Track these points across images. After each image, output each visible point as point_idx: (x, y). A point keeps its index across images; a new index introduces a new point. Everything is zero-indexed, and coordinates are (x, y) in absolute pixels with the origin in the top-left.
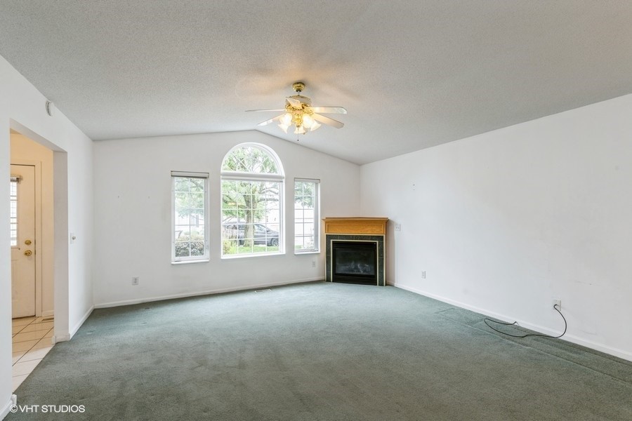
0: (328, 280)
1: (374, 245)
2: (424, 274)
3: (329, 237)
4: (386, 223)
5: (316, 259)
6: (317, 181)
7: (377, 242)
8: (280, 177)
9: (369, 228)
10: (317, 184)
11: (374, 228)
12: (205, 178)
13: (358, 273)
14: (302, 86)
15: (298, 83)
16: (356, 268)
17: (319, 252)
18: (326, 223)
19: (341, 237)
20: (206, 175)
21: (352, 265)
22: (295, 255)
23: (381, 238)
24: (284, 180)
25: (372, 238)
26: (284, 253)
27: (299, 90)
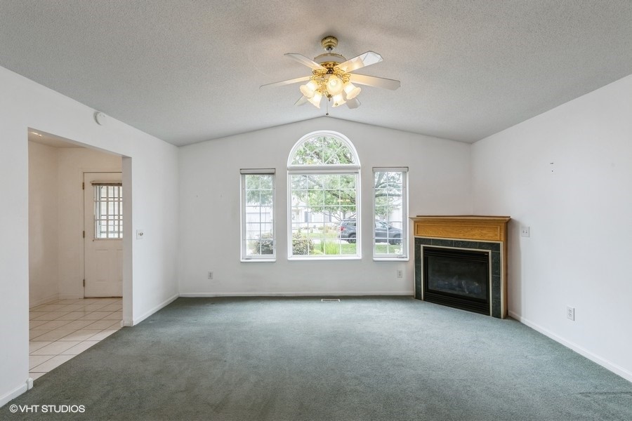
0: (417, 297)
1: (485, 256)
2: (572, 314)
3: (418, 242)
4: (507, 225)
5: (403, 268)
6: (405, 170)
7: (490, 251)
8: (356, 168)
9: (476, 232)
10: (405, 173)
11: (484, 232)
12: (273, 174)
13: (461, 293)
14: (333, 40)
15: (326, 38)
16: (460, 286)
17: (407, 259)
18: (415, 222)
19: (436, 242)
20: (272, 171)
21: (454, 282)
22: (374, 261)
23: (495, 247)
24: (360, 171)
25: (481, 245)
26: (360, 258)
27: (330, 47)
